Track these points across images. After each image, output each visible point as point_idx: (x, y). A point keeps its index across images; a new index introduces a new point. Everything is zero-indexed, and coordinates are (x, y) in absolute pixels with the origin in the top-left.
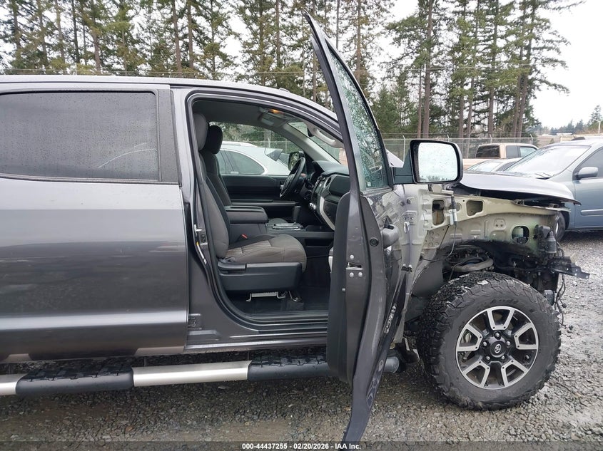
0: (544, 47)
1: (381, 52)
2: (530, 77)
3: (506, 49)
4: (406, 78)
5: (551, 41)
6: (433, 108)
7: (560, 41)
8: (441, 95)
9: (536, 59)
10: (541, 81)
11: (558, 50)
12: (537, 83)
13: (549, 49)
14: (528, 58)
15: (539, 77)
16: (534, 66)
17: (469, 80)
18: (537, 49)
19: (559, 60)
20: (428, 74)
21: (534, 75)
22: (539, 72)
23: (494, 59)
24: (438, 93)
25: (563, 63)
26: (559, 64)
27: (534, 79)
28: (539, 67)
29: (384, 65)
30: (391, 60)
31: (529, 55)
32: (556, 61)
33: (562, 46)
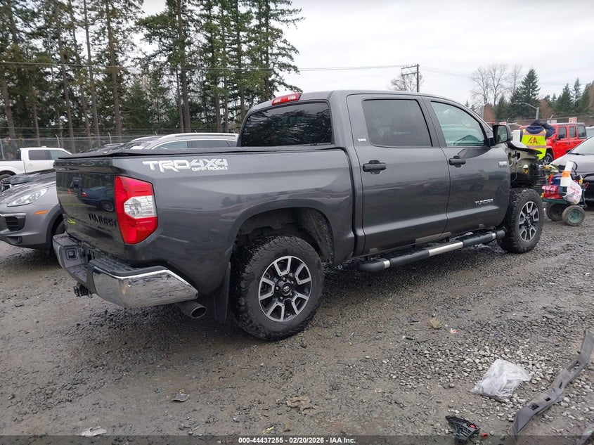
0: (280, 54)
1: (134, 48)
2: (270, 79)
3: (248, 53)
4: (161, 75)
5: (284, 49)
6: (192, 105)
7: (290, 50)
8: (196, 92)
9: (274, 64)
10: (280, 83)
11: (291, 57)
12: (276, 84)
13: (284, 55)
14: (267, 62)
15: (278, 79)
16: (272, 70)
17: (222, 79)
18: (274, 55)
19: (293, 65)
20: (183, 72)
21: (273, 77)
22: (278, 75)
23: (240, 61)
24: (193, 91)
25: (295, 68)
26: (293, 70)
27: (274, 81)
28: (277, 70)
29: (138, 61)
30: (144, 56)
31: (267, 59)
32: (290, 66)
33: (292, 53)
